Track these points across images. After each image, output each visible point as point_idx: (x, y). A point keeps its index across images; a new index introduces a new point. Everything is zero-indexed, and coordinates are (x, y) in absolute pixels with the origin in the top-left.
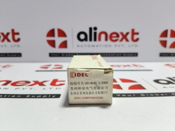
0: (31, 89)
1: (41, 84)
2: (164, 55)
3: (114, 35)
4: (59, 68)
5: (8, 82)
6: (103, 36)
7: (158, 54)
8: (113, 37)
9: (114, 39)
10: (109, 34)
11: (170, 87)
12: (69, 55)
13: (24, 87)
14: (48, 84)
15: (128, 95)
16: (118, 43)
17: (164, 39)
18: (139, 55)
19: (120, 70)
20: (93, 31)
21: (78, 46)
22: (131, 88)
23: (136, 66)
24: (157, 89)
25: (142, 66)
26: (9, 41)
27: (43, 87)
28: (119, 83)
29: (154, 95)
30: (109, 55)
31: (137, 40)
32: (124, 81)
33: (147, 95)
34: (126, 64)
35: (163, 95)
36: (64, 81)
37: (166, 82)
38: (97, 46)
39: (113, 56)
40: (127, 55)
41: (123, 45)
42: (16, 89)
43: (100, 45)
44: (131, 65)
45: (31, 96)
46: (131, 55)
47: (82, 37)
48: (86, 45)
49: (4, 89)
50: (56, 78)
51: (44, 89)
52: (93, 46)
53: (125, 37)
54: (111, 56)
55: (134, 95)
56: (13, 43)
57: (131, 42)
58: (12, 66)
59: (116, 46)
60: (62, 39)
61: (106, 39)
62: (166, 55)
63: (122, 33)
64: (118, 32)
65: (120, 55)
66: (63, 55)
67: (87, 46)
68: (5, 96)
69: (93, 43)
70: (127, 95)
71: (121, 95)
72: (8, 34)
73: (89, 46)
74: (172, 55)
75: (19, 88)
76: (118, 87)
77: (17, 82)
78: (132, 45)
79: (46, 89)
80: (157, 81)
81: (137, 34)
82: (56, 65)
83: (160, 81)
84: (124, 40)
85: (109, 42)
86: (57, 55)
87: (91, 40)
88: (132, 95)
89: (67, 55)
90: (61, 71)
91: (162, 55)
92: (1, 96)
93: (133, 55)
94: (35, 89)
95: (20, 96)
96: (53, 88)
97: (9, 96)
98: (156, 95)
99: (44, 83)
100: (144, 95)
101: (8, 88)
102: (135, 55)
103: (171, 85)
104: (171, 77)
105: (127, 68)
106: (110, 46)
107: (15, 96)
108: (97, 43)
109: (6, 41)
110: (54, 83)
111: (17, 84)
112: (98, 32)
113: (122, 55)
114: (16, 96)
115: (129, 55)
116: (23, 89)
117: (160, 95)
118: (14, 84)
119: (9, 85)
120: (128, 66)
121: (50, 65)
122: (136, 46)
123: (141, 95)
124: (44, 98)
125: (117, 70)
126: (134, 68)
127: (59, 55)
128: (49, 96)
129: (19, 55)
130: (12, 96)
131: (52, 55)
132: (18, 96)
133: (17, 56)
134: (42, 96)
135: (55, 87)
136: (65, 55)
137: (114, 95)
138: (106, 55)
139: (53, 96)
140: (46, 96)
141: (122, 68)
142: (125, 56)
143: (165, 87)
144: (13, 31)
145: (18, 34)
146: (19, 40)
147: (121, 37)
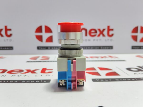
0: (25, 76)
1: (33, 72)
2: (135, 48)
3: (93, 31)
4: (46, 59)
7: (130, 47)
10: (88, 30)
11: (139, 74)
12: (55, 48)
13: (19, 74)
14: (39, 72)
15: (106, 80)
16: (96, 38)
17: (135, 34)
18: (114, 48)
19: (98, 61)
22: (108, 74)
23: (111, 57)
24: (129, 75)
25: (117, 58)
26: (2, 36)
27: (34, 74)
28: (98, 71)
29: (127, 80)
30: (89, 48)
31: (112, 35)
32: (101, 69)
33: (121, 80)
34: (103, 55)
35: (134, 79)
37: (136, 70)
39: (92, 49)
41: (100, 40)
42: (12, 76)
45: (26, 82)
46: (107, 48)
49: (2, 76)
50: (45, 67)
51: (36, 76)
54: (90, 49)
57: (107, 37)
59: (94, 40)
62: (137, 48)
63: (99, 30)
64: (96, 28)
65: (98, 48)
66: (49, 48)
68: (4, 82)
70: (104, 80)
71: (100, 80)
72: (2, 30)
74: (142, 48)
75: (15, 76)
76: (97, 74)
77: (12, 71)
78: (108, 40)
79: (38, 76)
80: (129, 69)
81: (112, 30)
82: (43, 57)
84: (101, 36)
85: (88, 37)
86: (44, 48)
88: (109, 80)
89: (53, 48)
90: (48, 61)
91: (133, 48)
92: (1, 82)
93: (109, 48)
94: (28, 76)
95: (17, 82)
96: (43, 75)
97: (7, 82)
99: (36, 71)
100: (118, 80)
101: (5, 76)
102: (111, 48)
103: (140, 72)
104: (141, 65)
105: (104, 59)
106: (89, 40)
113: (99, 48)
114: (14, 82)
115: (105, 48)
116: (18, 76)
117: (131, 79)
118: (10, 72)
119: (6, 73)
120: (105, 57)
121: (38, 57)
122: (111, 40)
123: (116, 80)
124: (37, 82)
125: (96, 61)
126: (110, 59)
127: (46, 48)
128: (41, 81)
129: (11, 48)
130: (10, 82)
131: (40, 48)
132: (15, 82)
133: (9, 49)
134: (35, 81)
135: (45, 74)
136: (51, 48)
137: (94, 80)
138: (86, 48)
139: (45, 81)
140: (38, 81)
141: (100, 59)
142: (102, 49)
143: (136, 74)
144: (6, 27)
145: (10, 30)
146: (11, 35)
147: (98, 33)
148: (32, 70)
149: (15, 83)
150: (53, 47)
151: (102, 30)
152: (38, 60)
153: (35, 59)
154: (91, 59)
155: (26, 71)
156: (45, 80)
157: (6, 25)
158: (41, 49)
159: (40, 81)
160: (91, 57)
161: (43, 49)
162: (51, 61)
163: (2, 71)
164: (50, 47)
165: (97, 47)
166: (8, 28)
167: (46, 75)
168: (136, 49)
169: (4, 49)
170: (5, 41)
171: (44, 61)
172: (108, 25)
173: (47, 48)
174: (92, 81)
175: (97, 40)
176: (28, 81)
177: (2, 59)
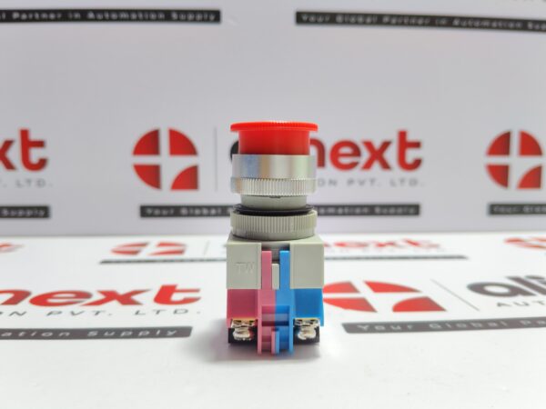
0: (97, 313)
1: (127, 299)
2: (502, 210)
3: (346, 150)
4: (174, 253)
7: (484, 209)
8: (343, 155)
9: (345, 161)
10: (328, 147)
11: (517, 304)
12: (205, 211)
13: (75, 308)
14: (147, 300)
15: (393, 328)
16: (356, 173)
17: (499, 160)
18: (424, 210)
19: (367, 258)
22: (400, 307)
23: (415, 244)
24: (477, 309)
25: (436, 246)
26: (9, 166)
27: (131, 309)
28: (366, 293)
29: (469, 325)
30: (331, 210)
31: (417, 163)
32: (378, 287)
33: (449, 326)
34: (383, 238)
35: (495, 325)
36: (197, 291)
37: (505, 290)
39: (344, 214)
40: (385, 211)
41: (372, 181)
42: (50, 314)
44: (401, 243)
45: (101, 334)
46: (400, 210)
49: (11, 314)
50: (169, 282)
51: (137, 313)
53: (377, 155)
54: (336, 214)
55: (409, 327)
56: (21, 172)
57: (397, 172)
59: (351, 182)
60: (184, 162)
61: (321, 163)
62: (509, 210)
63: (369, 145)
64: (358, 139)
65: (366, 210)
66: (184, 211)
68: (21, 334)
70: (388, 328)
71: (372, 328)
72: (8, 144)
74: (527, 209)
75: (60, 313)
76: (363, 305)
77: (50, 295)
78: (402, 181)
79: (143, 314)
80: (478, 288)
81: (417, 145)
82: (162, 245)
83: (488, 289)
84: (376, 166)
85: (330, 170)
86: (165, 212)
88: (404, 327)
89: (197, 212)
90: (182, 261)
91: (495, 209)
92: (8, 334)
93: (405, 210)
94: (110, 315)
95: (68, 334)
96: (164, 310)
97: (33, 334)
98: (474, 324)
99: (136, 298)
100: (439, 327)
101: (24, 313)
102: (412, 210)
103: (520, 299)
104: (522, 275)
105: (386, 251)
106: (333, 182)
107: (51, 334)
110: (165, 295)
111: (51, 301)
113: (371, 210)
114: (56, 334)
115: (392, 210)
116: (73, 313)
117: (485, 325)
118: (41, 300)
119: (25, 305)
120: (392, 244)
121: (144, 245)
122: (414, 182)
123: (431, 326)
124: (142, 337)
125: (358, 258)
126: (411, 251)
127: (172, 211)
128: (158, 332)
129: (42, 213)
130: (44, 335)
131: (149, 211)
132: (61, 334)
134: (135, 333)
135: (171, 308)
136: (191, 211)
137: (351, 328)
138: (322, 211)
139: (170, 333)
140: (148, 333)
141: (372, 251)
142: (381, 214)
143: (504, 305)
144: (24, 134)
145: (40, 144)
146: (42, 164)
147: (365, 155)
148: (122, 291)
149: (64, 338)
150: (200, 207)
151: (377, 145)
152: (144, 255)
153: (132, 251)
154: (338, 252)
155: (101, 297)
156: (172, 329)
157: (25, 126)
158: (152, 215)
159: (153, 333)
160: (341, 245)
161: (161, 216)
162: (192, 261)
163: (9, 296)
164: (188, 207)
165: (362, 207)
166: (33, 137)
167: (175, 312)
168: (506, 213)
170: (18, 184)
171: (165, 261)
172: (403, 127)
173: (174, 211)
174: (342, 330)
175: (362, 183)
176: (110, 330)
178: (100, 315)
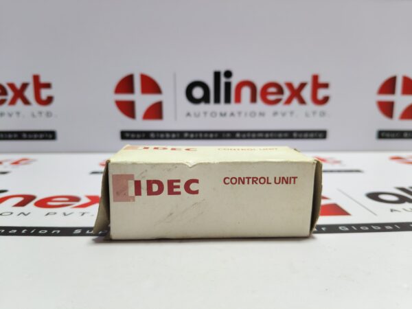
0: (83, 214)
3: (273, 90)
5: (27, 199)
6: (246, 92)
7: (374, 134)
8: (269, 93)
9: (271, 98)
10: (259, 87)
11: (405, 210)
12: (168, 135)
13: (67, 210)
16: (280, 107)
17: (387, 98)
18: (329, 135)
20: (223, 80)
21: (188, 114)
23: (322, 160)
24: (376, 215)
25: (338, 162)
26: (26, 102)
29: (371, 228)
30: (261, 135)
31: (326, 100)
37: (395, 199)
38: (232, 114)
39: (270, 138)
40: (301, 135)
41: (292, 113)
42: (48, 214)
43: (240, 113)
45: (84, 232)
46: (312, 135)
47: (198, 93)
48: (205, 113)
49: (19, 215)
52: (223, 115)
53: (296, 93)
54: (264, 138)
55: (323, 229)
56: (35, 107)
57: (310, 106)
58: (34, 160)
59: (275, 114)
60: (152, 99)
61: (253, 100)
63: (290, 85)
64: (282, 81)
65: (286, 135)
66: (152, 135)
67: (208, 115)
68: (23, 231)
69: (222, 107)
72: (25, 86)
73: (213, 114)
74: (406, 135)
75: (55, 213)
77: (50, 199)
78: (314, 113)
80: (374, 196)
81: (326, 86)
83: (382, 197)
85: (260, 105)
86: (138, 136)
87: (217, 100)
88: (319, 229)
89: (162, 136)
91: (383, 134)
92: (15, 231)
93: (316, 135)
94: (92, 215)
95: (59, 231)
98: (374, 227)
101: (28, 214)
102: (321, 134)
103: (407, 205)
106: (262, 114)
107: (46, 231)
108: (233, 107)
109: (19, 102)
111: (50, 203)
112: (234, 81)
113: (290, 135)
114: (50, 232)
115: (306, 135)
116: (65, 214)
118: (43, 203)
119: (31, 206)
122: (323, 114)
127: (144, 135)
129: (51, 136)
130: (40, 232)
131: (127, 135)
133: (45, 138)
136: (158, 135)
138: (254, 135)
142: (298, 138)
143: (395, 210)
144: (36, 78)
145: (48, 86)
146: (49, 100)
147: (287, 93)
149: (55, 235)
150: (164, 132)
157: (36, 73)
158: (129, 138)
163: (20, 199)
164: (156, 132)
165: (283, 132)
166: (43, 80)
168: (390, 138)
169: (32, 139)
170: (33, 115)
172: (315, 72)
175: (284, 114)
177: (25, 164)
178: (85, 215)
